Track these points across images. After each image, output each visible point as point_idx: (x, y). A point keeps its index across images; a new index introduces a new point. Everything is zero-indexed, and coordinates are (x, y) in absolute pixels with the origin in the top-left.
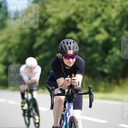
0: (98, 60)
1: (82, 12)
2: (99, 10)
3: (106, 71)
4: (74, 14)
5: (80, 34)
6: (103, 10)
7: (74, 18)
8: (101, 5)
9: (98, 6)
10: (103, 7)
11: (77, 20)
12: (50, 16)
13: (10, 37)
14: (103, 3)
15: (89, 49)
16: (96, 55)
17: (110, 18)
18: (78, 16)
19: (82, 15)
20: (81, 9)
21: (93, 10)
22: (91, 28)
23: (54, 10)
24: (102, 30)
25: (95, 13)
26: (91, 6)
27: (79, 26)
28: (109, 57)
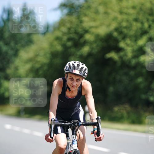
0: (142, 86)
1: (126, 28)
3: (152, 99)
4: (116, 30)
5: (122, 54)
6: (150, 26)
7: (115, 34)
8: (148, 20)
9: (145, 20)
10: (151, 23)
11: (120, 38)
12: (86, 31)
14: (151, 18)
15: (132, 73)
16: (140, 80)
18: (121, 33)
19: (125, 31)
20: (124, 24)
22: (136, 48)
23: (92, 24)
25: (141, 29)
26: (136, 20)
27: (122, 45)
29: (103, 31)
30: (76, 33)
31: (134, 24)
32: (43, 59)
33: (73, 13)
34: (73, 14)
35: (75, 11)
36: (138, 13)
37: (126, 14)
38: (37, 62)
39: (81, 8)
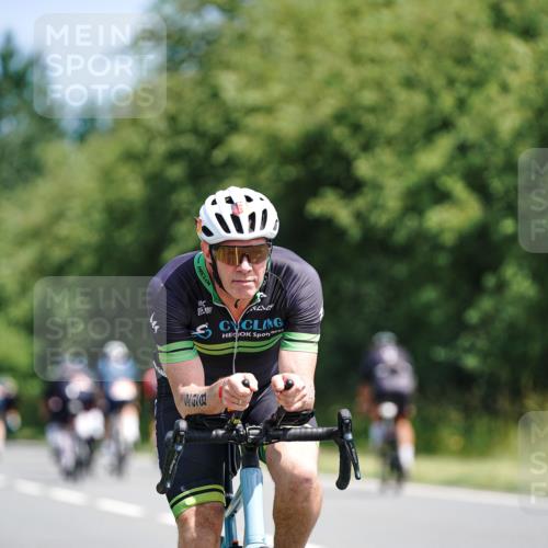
0: (437, 316)
1: (372, 110)
2: (447, 101)
3: (471, 362)
4: (340, 118)
5: (361, 202)
6: (462, 104)
7: (339, 133)
8: (451, 82)
9: (439, 82)
10: (464, 91)
11: (350, 146)
12: (233, 127)
13: (59, 216)
14: (462, 73)
15: (401, 270)
16: (429, 294)
17: (491, 134)
18: (356, 128)
19: (369, 121)
20: (369, 97)
21: (418, 100)
22: (412, 179)
23: (254, 97)
24: (457, 187)
25: (429, 112)
26: (410, 83)
27: (363, 168)
28: (487, 304)
29: (291, 123)
30: (197, 131)
31: (402, 95)
32: (79, 231)
33: (182, 61)
34: (185, 65)
35: (191, 56)
36: (415, 58)
37: (372, 61)
38: (59, 240)
39: (209, 43)
